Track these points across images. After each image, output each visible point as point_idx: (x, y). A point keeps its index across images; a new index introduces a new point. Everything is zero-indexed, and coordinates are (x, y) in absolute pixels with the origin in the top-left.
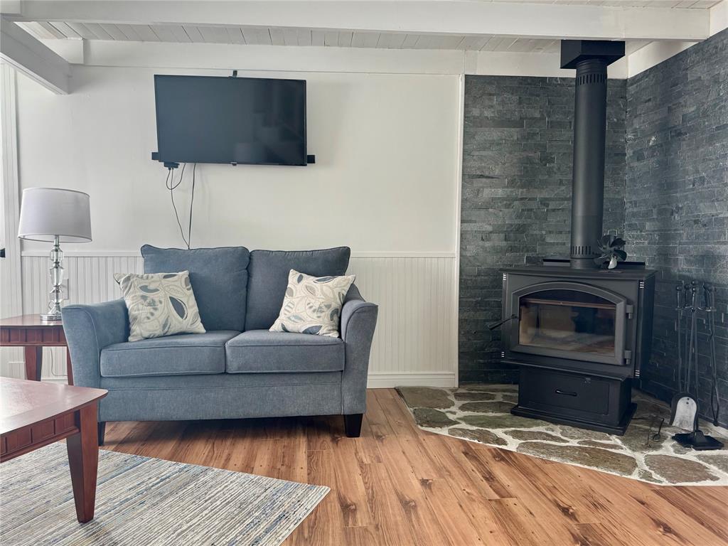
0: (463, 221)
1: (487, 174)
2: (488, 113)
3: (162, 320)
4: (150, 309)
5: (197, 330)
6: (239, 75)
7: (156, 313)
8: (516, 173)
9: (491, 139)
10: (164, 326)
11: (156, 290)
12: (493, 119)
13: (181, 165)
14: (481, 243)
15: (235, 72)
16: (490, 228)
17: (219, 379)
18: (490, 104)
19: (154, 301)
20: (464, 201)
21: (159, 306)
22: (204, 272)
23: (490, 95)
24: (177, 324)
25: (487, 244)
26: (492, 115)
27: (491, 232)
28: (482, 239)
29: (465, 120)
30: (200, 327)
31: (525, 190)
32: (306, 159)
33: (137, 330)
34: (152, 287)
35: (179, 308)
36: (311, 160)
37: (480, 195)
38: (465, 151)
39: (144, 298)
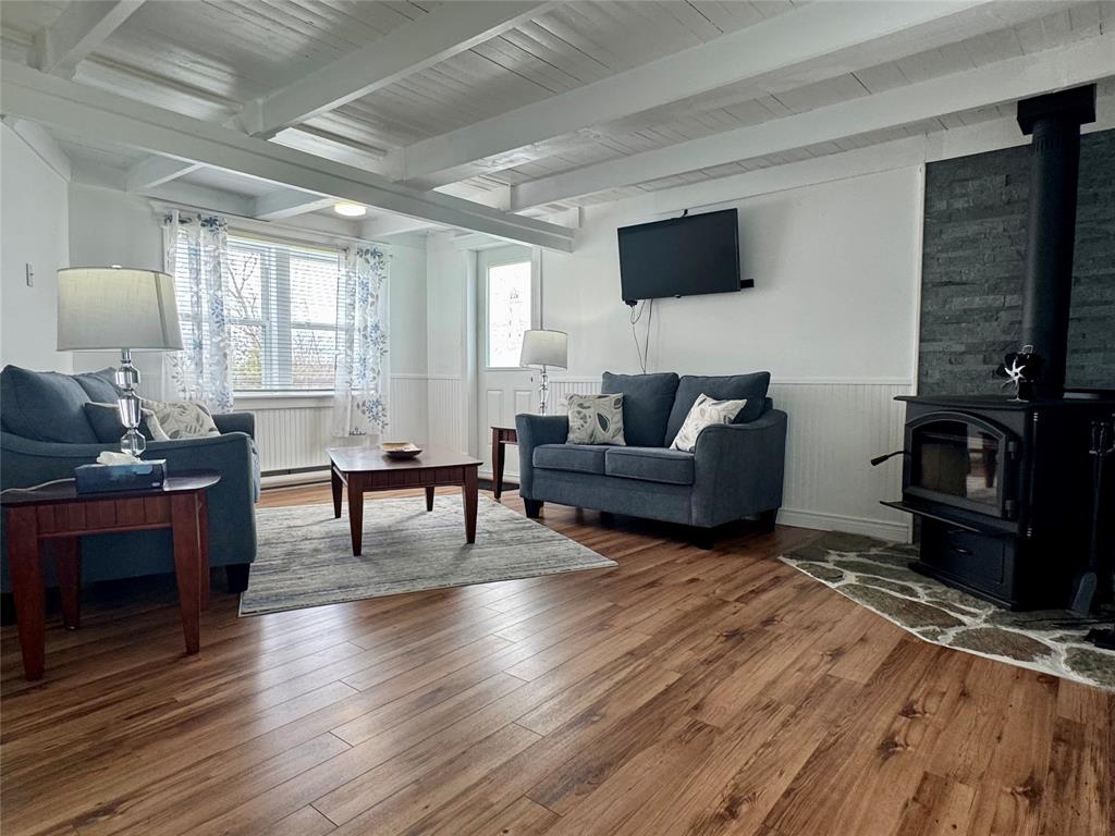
0: (922, 340)
1: (958, 279)
2: (959, 204)
3: (589, 431)
4: (582, 422)
5: (617, 443)
6: (690, 213)
7: (586, 426)
8: (1002, 275)
9: (964, 235)
10: (591, 437)
11: (589, 407)
12: (967, 210)
13: (640, 302)
14: (949, 367)
15: (686, 212)
16: (963, 348)
17: (600, 479)
18: (964, 191)
19: (585, 416)
20: (923, 315)
21: (589, 420)
22: (634, 395)
23: (963, 180)
24: (601, 435)
25: (957, 369)
26: (966, 205)
27: (963, 353)
28: (951, 362)
29: (925, 218)
30: (620, 439)
31: (1015, 296)
32: (739, 284)
33: (571, 436)
34: (586, 405)
35: (603, 422)
36: (749, 284)
37: (947, 306)
38: (925, 256)
39: (579, 413)
